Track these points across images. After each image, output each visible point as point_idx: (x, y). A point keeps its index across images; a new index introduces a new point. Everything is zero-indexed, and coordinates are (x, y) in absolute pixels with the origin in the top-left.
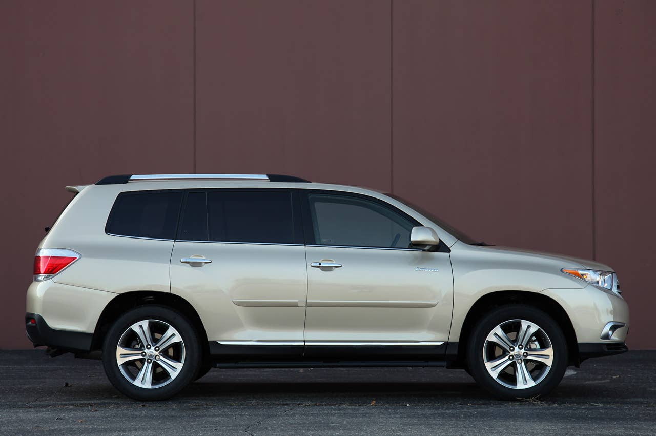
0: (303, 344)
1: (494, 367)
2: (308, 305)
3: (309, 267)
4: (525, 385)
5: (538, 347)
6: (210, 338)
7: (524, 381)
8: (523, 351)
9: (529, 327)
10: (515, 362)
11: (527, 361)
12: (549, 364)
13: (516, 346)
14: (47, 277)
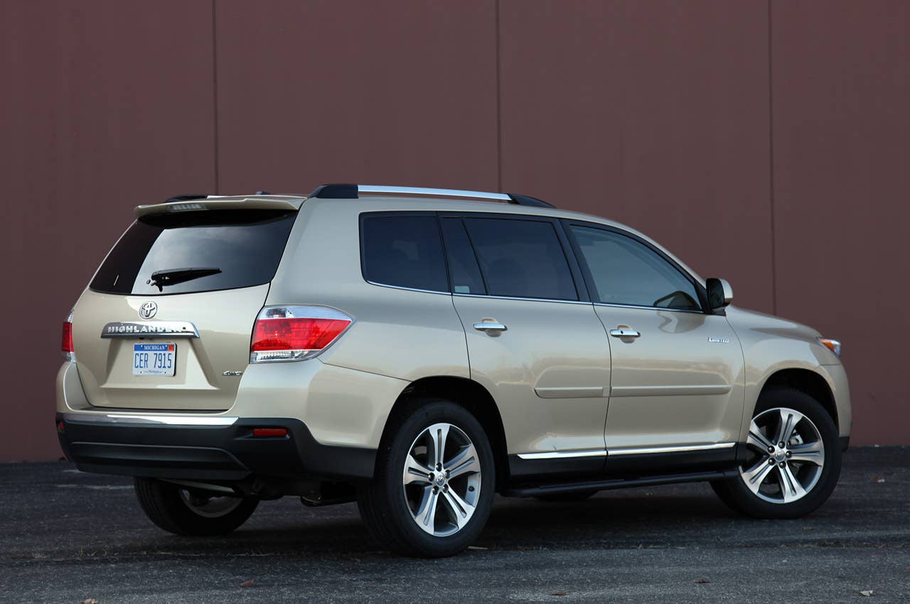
0: (604, 453)
1: (753, 478)
2: (612, 394)
3: (610, 337)
4: (793, 495)
5: (801, 441)
6: (510, 451)
8: (785, 450)
9: (790, 416)
10: (776, 467)
11: (791, 463)
12: (821, 462)
13: (776, 445)
14: (307, 355)
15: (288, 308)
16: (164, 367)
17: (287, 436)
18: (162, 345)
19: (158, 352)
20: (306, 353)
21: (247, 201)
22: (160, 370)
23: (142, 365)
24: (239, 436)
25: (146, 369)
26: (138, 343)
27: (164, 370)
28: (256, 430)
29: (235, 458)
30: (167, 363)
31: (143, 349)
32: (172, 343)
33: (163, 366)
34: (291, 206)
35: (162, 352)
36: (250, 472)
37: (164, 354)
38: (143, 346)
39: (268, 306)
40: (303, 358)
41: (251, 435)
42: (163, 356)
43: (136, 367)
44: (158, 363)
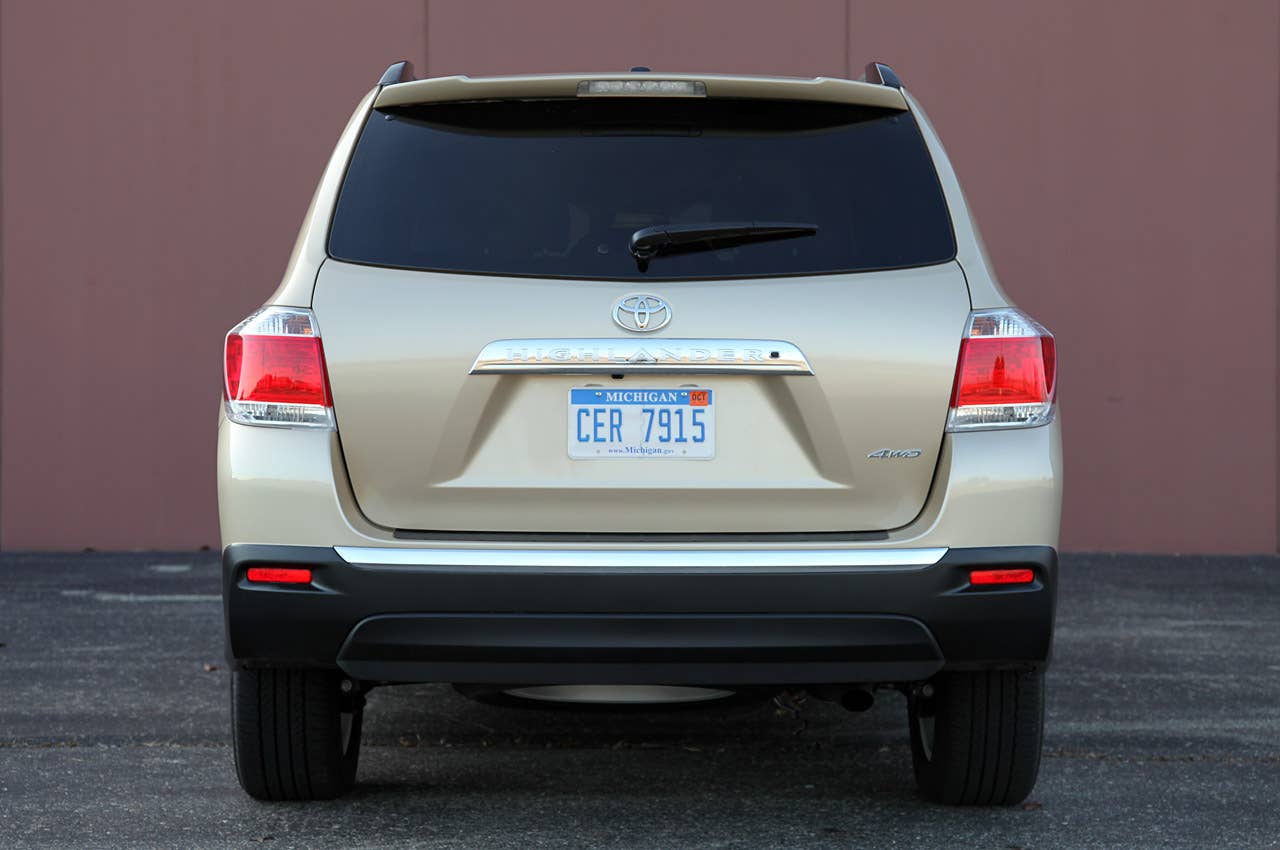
16: (681, 439)
17: (1036, 581)
18: (666, 391)
19: (657, 408)
20: (1047, 410)
21: (825, 82)
22: (663, 446)
23: (604, 432)
24: (948, 588)
25: (616, 446)
26: (581, 384)
27: (681, 446)
28: (974, 574)
29: (931, 638)
30: (692, 431)
31: (601, 398)
32: (702, 385)
33: (675, 434)
35: (673, 408)
36: (944, 662)
37: (679, 412)
38: (604, 392)
39: (977, 311)
41: (967, 585)
42: (675, 419)
43: (581, 440)
44: (658, 431)
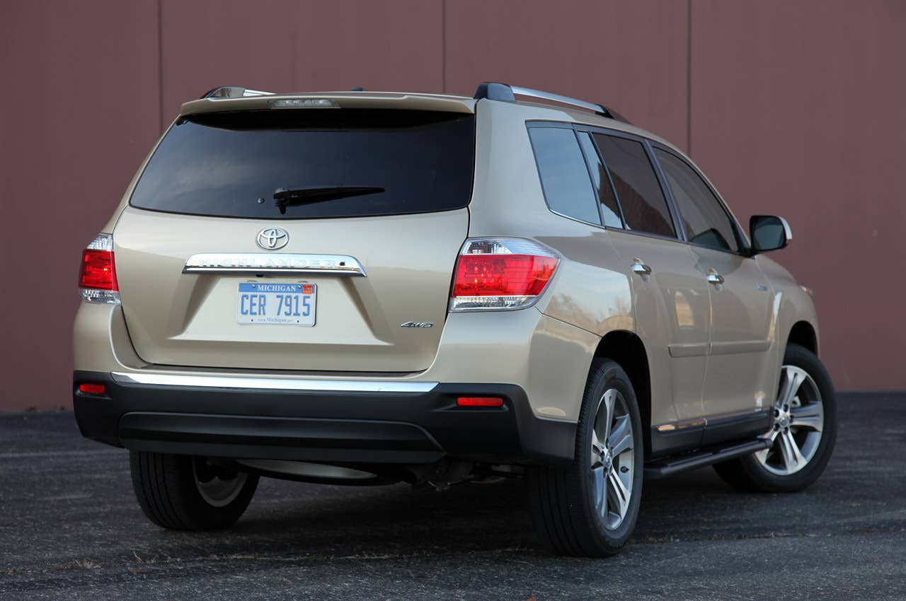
4: (796, 465)
5: (799, 403)
6: (653, 424)
7: (796, 461)
8: (788, 414)
10: (780, 433)
11: (792, 429)
12: (820, 428)
13: (780, 407)
14: (524, 302)
15: (498, 240)
16: (297, 314)
17: (504, 406)
18: (290, 285)
19: (285, 295)
20: (523, 300)
21: (408, 98)
22: (288, 318)
23: (255, 309)
24: (437, 407)
25: (262, 317)
26: (244, 280)
27: (296, 318)
28: (461, 400)
29: (430, 436)
30: (302, 309)
31: (255, 288)
32: (311, 281)
33: (294, 311)
34: (466, 108)
35: (294, 295)
36: (445, 453)
37: (296, 298)
38: (256, 285)
39: (472, 238)
40: (519, 307)
41: (453, 406)
42: (294, 301)
43: (243, 313)
44: (285, 309)
